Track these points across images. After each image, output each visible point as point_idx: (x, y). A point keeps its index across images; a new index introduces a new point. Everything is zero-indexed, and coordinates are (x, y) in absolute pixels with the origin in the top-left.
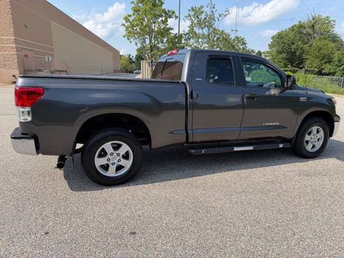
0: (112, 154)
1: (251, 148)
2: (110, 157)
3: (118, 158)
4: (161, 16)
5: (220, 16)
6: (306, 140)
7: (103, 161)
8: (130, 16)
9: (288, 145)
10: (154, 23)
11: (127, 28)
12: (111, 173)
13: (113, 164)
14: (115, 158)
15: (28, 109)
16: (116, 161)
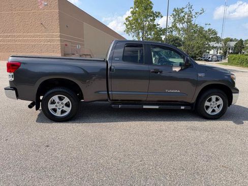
0: (58, 103)
1: (157, 107)
2: (57, 105)
3: (62, 105)
4: (151, 16)
5: (196, 14)
6: (205, 105)
7: (53, 106)
8: (130, 17)
9: (189, 108)
10: (146, 21)
11: (127, 26)
12: (58, 114)
13: (59, 109)
14: (60, 105)
15: (12, 74)
16: (61, 107)
